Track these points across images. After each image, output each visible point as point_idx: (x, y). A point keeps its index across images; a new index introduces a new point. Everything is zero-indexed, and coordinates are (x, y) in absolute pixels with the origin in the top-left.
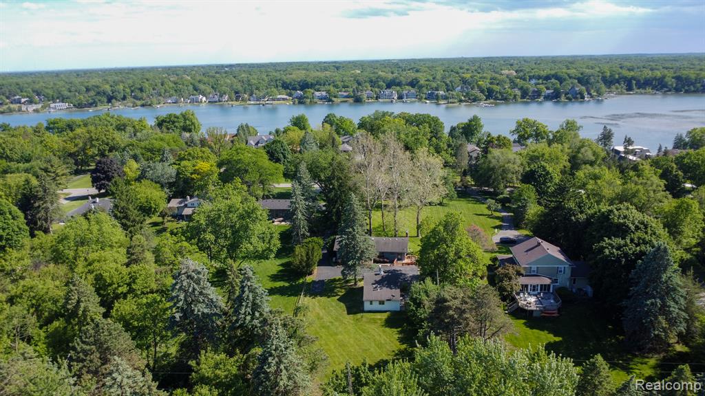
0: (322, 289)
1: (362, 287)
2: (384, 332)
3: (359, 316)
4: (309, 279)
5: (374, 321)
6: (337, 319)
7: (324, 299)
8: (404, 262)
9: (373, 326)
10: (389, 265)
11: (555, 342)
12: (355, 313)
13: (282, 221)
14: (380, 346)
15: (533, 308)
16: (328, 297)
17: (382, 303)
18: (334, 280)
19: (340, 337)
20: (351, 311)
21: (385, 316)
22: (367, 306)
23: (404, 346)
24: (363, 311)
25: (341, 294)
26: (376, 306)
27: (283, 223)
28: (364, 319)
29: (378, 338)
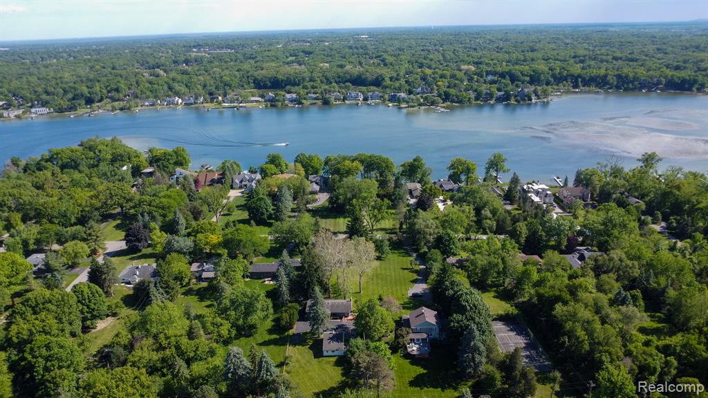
0: (299, 340)
1: (322, 339)
2: (334, 369)
3: (321, 359)
4: (291, 332)
5: (329, 362)
6: (308, 362)
7: (300, 347)
8: (349, 318)
9: (328, 366)
10: (339, 320)
11: (423, 373)
12: (318, 357)
13: (271, 280)
14: (331, 378)
15: (415, 353)
16: (304, 346)
17: (333, 351)
18: (306, 333)
19: (310, 373)
20: (316, 357)
21: (334, 359)
22: (325, 354)
23: (344, 378)
24: (323, 356)
25: (310, 344)
26: (330, 353)
27: (272, 282)
28: (323, 362)
29: (330, 373)
